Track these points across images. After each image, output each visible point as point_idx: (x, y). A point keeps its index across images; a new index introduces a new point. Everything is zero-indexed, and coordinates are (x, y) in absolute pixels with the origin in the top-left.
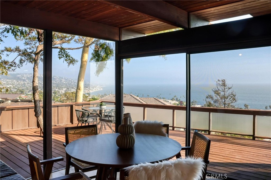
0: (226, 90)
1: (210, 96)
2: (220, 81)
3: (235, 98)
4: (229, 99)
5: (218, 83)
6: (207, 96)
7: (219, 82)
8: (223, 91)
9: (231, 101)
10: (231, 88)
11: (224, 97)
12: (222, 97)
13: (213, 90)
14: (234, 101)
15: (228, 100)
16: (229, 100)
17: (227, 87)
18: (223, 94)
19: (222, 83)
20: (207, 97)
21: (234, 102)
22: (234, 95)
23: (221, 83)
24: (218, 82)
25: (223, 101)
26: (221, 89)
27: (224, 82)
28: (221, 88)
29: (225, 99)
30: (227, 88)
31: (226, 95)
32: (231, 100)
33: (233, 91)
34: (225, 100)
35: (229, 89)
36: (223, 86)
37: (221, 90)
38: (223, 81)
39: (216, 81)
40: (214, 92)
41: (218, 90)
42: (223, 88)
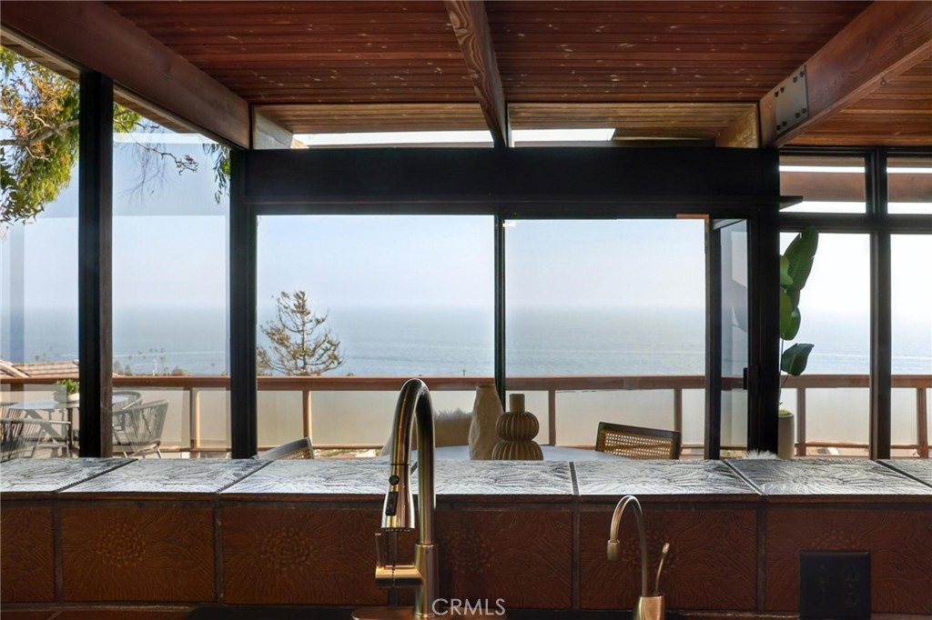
0: (308, 326)
2: (288, 297)
3: (336, 353)
4: (317, 356)
5: (284, 303)
7: (286, 299)
8: (299, 332)
9: (324, 363)
10: (323, 320)
11: (302, 352)
12: (295, 352)
13: (265, 328)
14: (333, 362)
15: (313, 359)
16: (318, 359)
17: (310, 317)
18: (300, 342)
19: (297, 303)
21: (332, 366)
22: (332, 345)
23: (292, 302)
24: (281, 301)
25: (300, 363)
26: (290, 324)
27: (300, 301)
28: (291, 321)
29: (306, 357)
30: (311, 321)
31: (310, 345)
32: (324, 359)
33: (330, 332)
34: (304, 360)
35: (318, 322)
36: (298, 315)
37: (293, 329)
38: (300, 296)
39: (276, 297)
40: (268, 333)
41: (280, 326)
42: (299, 322)
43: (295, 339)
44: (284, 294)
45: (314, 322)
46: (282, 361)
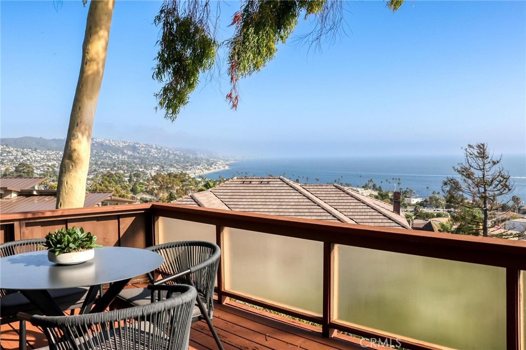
0: (487, 166)
1: (452, 180)
2: (473, 148)
3: (508, 184)
4: (494, 186)
5: (470, 151)
6: (446, 180)
7: (472, 149)
8: (481, 169)
9: (499, 190)
10: (498, 162)
11: (483, 183)
12: (478, 183)
14: (505, 189)
15: (491, 187)
16: (494, 188)
17: (489, 160)
18: (481, 176)
19: (479, 151)
20: (445, 184)
21: (505, 192)
22: (504, 178)
23: (475, 151)
24: (468, 150)
25: (482, 190)
26: (475, 165)
27: (481, 150)
28: (475, 163)
29: (486, 186)
30: (489, 163)
31: (489, 177)
32: (499, 187)
33: (503, 169)
34: (485, 188)
35: (494, 163)
36: (480, 159)
37: (476, 168)
38: (482, 147)
39: (464, 148)
40: (458, 171)
41: (467, 166)
42: (481, 163)
43: (478, 174)
44: (470, 146)
45: (491, 163)
46: (469, 188)
